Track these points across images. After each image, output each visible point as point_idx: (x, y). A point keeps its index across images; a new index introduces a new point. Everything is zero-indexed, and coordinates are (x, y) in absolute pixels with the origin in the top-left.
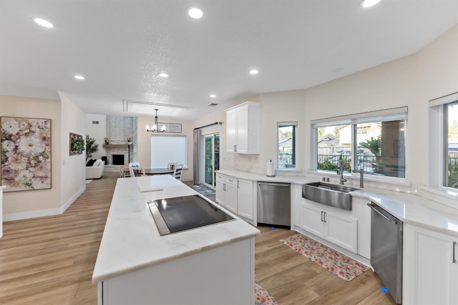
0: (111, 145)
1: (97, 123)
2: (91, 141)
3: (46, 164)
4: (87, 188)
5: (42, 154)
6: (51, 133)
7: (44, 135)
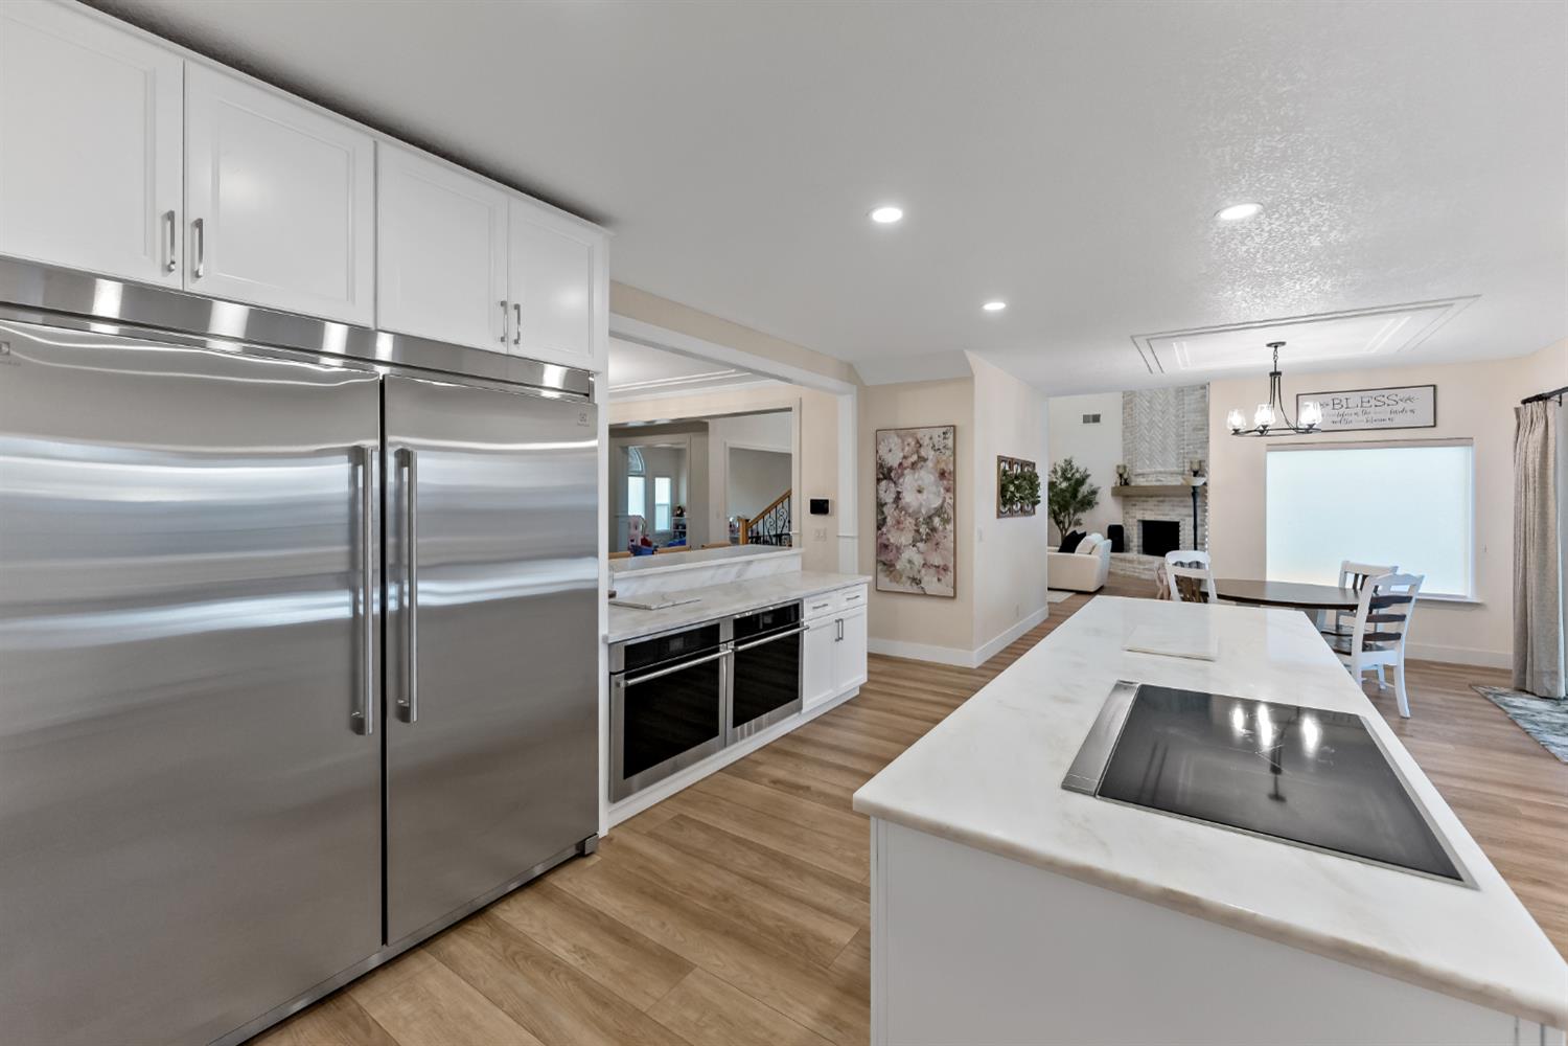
0: (1135, 487)
1: (1096, 419)
2: (1077, 475)
3: (945, 537)
4: (1050, 614)
5: (939, 511)
6: (955, 460)
7: (943, 466)
